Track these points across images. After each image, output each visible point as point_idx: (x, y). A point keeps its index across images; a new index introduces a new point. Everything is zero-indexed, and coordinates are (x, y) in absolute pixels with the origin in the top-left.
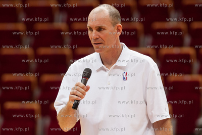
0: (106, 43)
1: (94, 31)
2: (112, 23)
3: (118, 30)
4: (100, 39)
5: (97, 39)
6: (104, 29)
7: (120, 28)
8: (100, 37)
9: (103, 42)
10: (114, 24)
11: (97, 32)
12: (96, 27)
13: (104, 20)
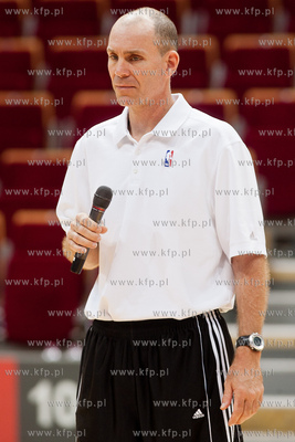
0: (142, 89)
1: (121, 60)
2: (158, 47)
3: (171, 64)
4: (131, 78)
5: (125, 77)
6: (142, 59)
7: (173, 60)
8: (131, 74)
9: (137, 85)
10: (164, 50)
11: (127, 63)
12: (125, 53)
13: (142, 39)
